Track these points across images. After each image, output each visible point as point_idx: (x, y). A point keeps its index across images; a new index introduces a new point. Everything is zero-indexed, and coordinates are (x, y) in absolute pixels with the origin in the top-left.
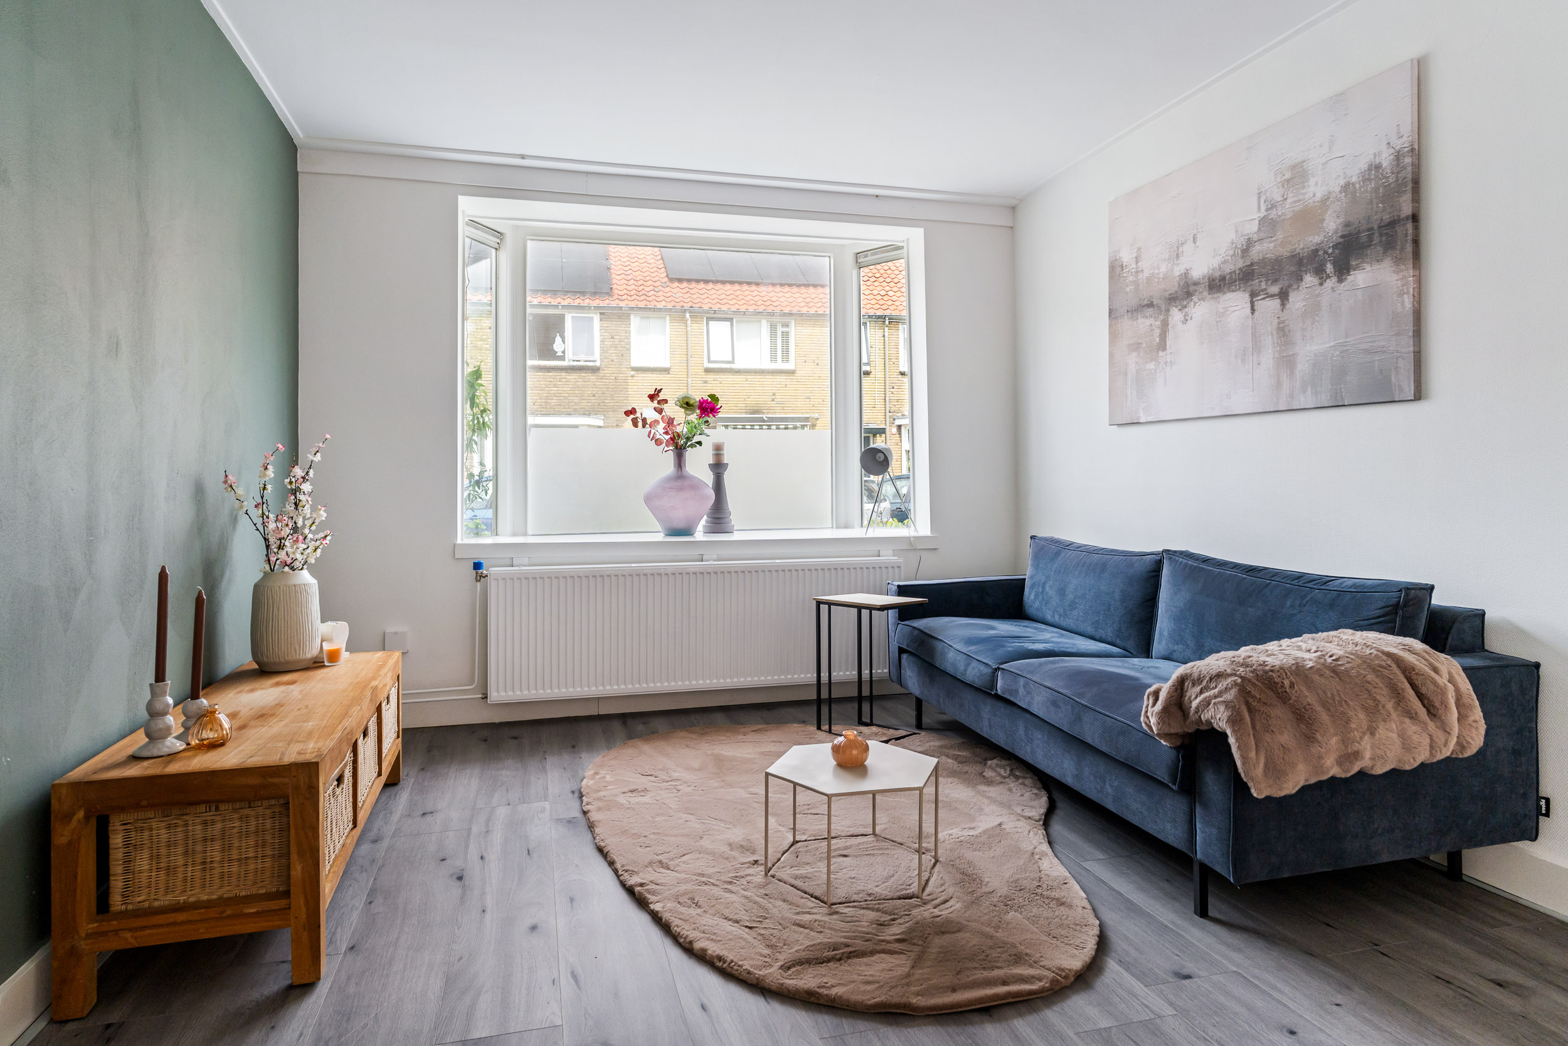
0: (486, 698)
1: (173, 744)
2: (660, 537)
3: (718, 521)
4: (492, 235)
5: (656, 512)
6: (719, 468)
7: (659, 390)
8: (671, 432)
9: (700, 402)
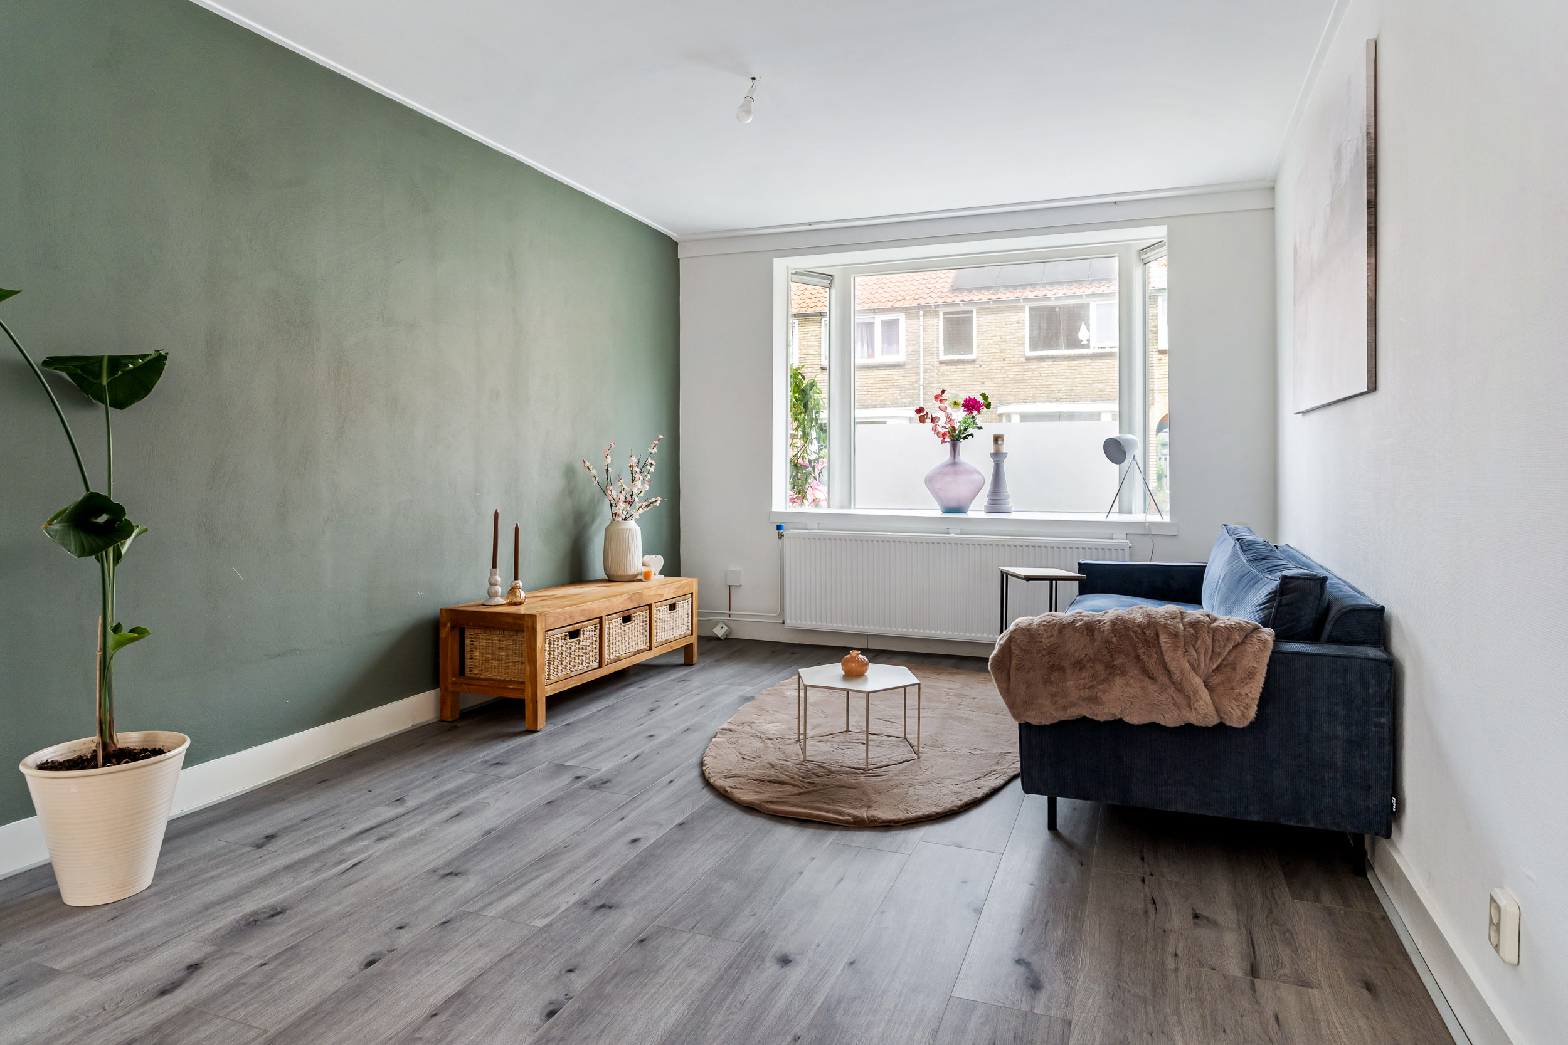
0: (784, 624)
1: (500, 600)
2: (938, 514)
3: (996, 502)
4: (823, 278)
5: (934, 492)
6: (998, 456)
7: (943, 392)
8: (948, 426)
9: (965, 401)
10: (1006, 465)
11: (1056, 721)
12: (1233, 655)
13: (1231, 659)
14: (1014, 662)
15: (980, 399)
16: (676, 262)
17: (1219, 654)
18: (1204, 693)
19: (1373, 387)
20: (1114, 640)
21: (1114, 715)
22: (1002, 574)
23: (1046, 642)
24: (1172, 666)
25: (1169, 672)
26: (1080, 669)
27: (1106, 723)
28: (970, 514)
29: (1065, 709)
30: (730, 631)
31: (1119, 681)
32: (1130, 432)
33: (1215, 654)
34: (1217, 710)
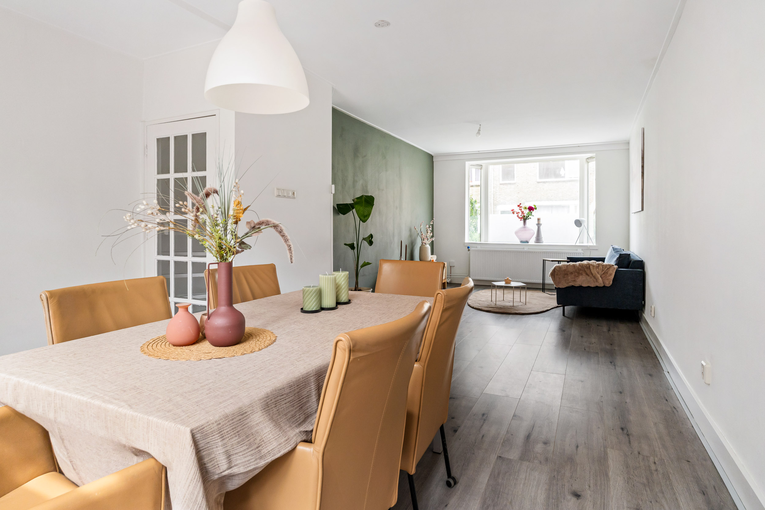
2: (520, 243)
3: (538, 239)
4: (479, 166)
5: (518, 236)
6: (539, 225)
7: (520, 204)
8: (523, 215)
9: (529, 207)
10: (541, 227)
11: (566, 287)
12: (607, 270)
13: (606, 271)
14: (556, 273)
15: (533, 206)
16: (433, 162)
17: (604, 270)
18: (600, 278)
19: (642, 210)
20: (580, 267)
21: (579, 284)
22: (543, 260)
23: (563, 269)
24: (593, 272)
25: (592, 274)
26: (572, 274)
27: (578, 287)
28: (529, 243)
29: (568, 283)
30: (451, 281)
31: (581, 277)
32: (583, 217)
33: (603, 270)
34: (603, 283)
